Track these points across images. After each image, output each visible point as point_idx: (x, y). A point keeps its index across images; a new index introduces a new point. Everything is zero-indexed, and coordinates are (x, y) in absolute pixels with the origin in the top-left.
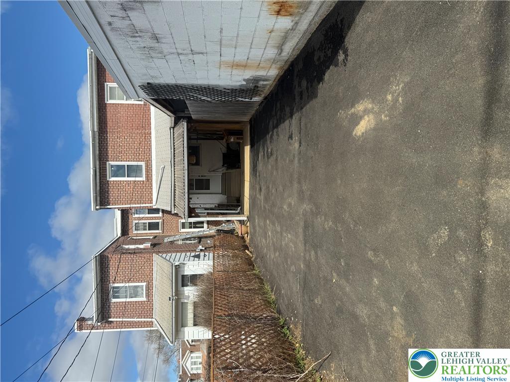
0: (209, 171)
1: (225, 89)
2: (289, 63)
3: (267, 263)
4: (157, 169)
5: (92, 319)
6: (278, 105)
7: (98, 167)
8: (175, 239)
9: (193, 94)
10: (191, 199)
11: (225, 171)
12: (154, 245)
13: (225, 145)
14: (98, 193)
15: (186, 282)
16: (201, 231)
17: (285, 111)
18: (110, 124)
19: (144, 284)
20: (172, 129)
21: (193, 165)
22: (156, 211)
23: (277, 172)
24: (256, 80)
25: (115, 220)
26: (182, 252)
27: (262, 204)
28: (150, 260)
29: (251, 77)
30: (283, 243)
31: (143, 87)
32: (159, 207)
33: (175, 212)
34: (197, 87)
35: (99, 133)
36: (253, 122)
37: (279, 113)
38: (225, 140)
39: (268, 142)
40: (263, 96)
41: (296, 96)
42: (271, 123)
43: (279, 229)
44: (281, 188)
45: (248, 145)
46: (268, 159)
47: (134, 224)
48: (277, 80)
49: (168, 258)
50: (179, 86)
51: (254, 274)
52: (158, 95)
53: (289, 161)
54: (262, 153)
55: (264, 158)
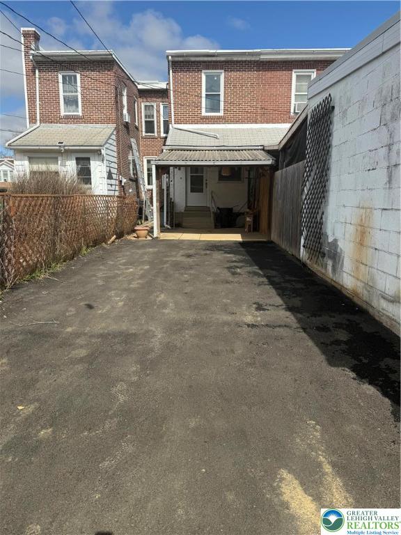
0: (212, 192)
1: (323, 213)
2: (365, 306)
3: (94, 265)
4: (214, 130)
5: (37, 48)
6: (299, 286)
7: (218, 59)
8: (134, 151)
9: (314, 171)
10: (179, 169)
11: (212, 210)
12: (126, 125)
13: (242, 211)
14: (187, 59)
15: (82, 162)
16: (144, 182)
17: (294, 297)
18: (269, 74)
19: (80, 113)
20: (262, 148)
21: (220, 172)
22: (166, 131)
23: (210, 284)
24: (335, 256)
25: (157, 81)
26: (119, 158)
27: (171, 259)
28: (108, 121)
29: (341, 250)
30: (113, 293)
31: (328, 100)
32: (170, 132)
33: (164, 151)
34: (326, 175)
35: (257, 61)
36: (269, 245)
37: (288, 285)
38: (248, 210)
39: (249, 269)
40: (308, 262)
41: (320, 318)
42: (274, 273)
43: (134, 285)
44: (188, 289)
45: (242, 238)
46: (228, 268)
47: (152, 104)
48: (333, 283)
49: (110, 141)
50: (328, 151)
51: (80, 249)
52: (312, 125)
53: (226, 305)
54: (234, 259)
55: (228, 261)
